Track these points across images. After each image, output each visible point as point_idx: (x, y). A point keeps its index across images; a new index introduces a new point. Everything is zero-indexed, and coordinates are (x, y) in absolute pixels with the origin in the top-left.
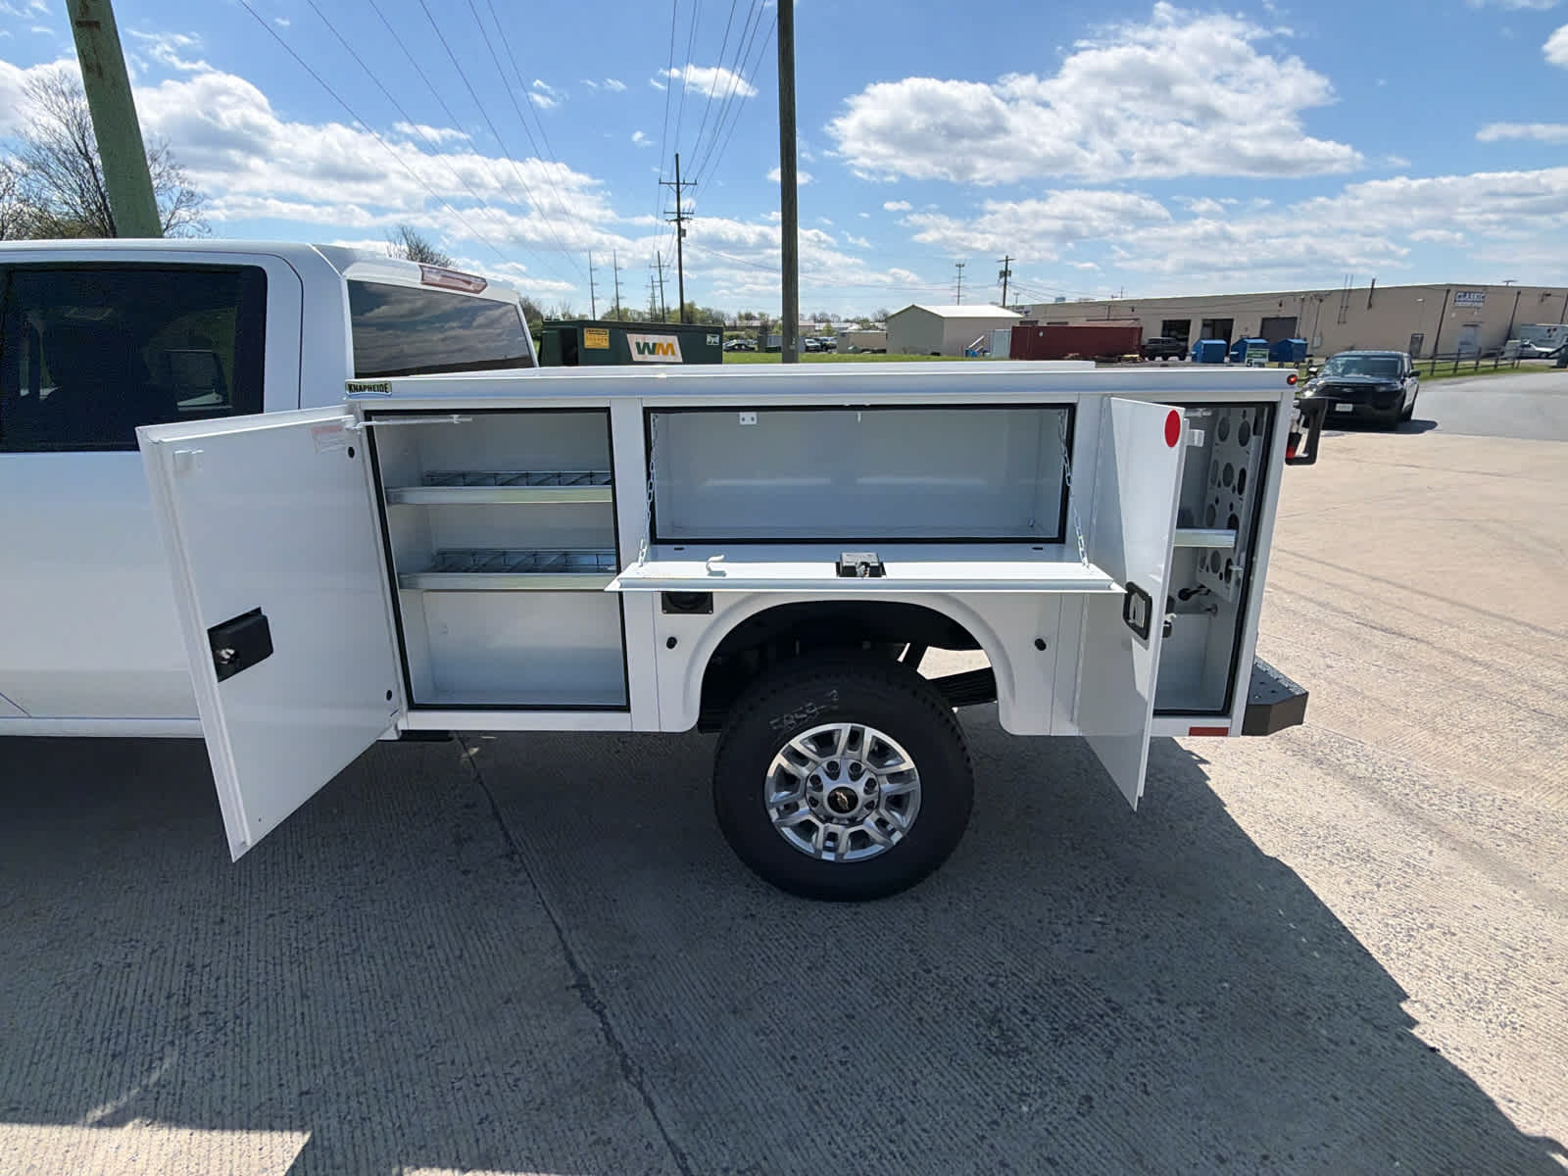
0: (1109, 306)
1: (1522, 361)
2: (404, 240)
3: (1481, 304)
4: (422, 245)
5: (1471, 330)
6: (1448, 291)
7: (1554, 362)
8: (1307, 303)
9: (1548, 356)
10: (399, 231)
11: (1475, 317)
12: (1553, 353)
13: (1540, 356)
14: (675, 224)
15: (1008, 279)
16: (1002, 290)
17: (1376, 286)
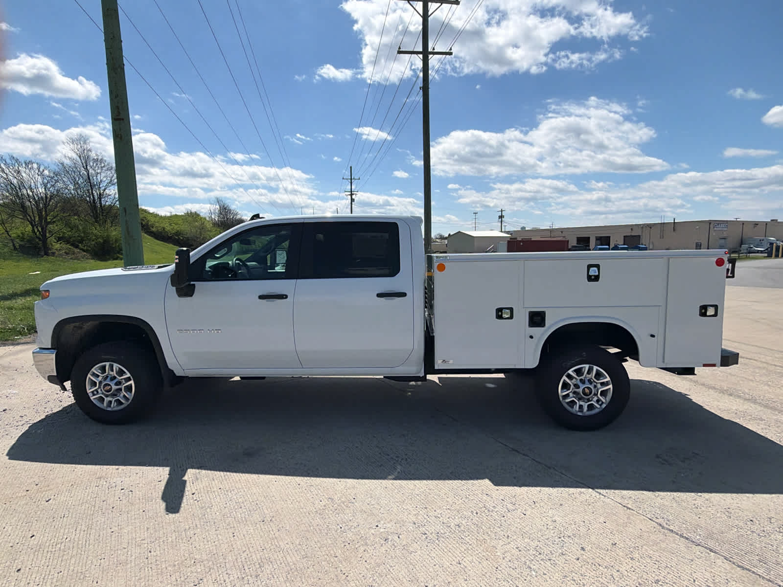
0: (551, 231)
1: (751, 254)
2: (217, 204)
3: (726, 229)
4: (225, 206)
5: (723, 241)
6: (710, 223)
7: (766, 255)
8: (644, 229)
9: (762, 252)
10: (216, 200)
11: (725, 235)
12: (764, 250)
13: (758, 252)
14: (350, 197)
15: (503, 219)
16: (500, 224)
17: (676, 221)
